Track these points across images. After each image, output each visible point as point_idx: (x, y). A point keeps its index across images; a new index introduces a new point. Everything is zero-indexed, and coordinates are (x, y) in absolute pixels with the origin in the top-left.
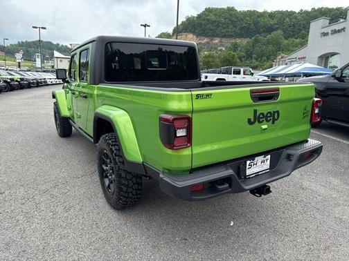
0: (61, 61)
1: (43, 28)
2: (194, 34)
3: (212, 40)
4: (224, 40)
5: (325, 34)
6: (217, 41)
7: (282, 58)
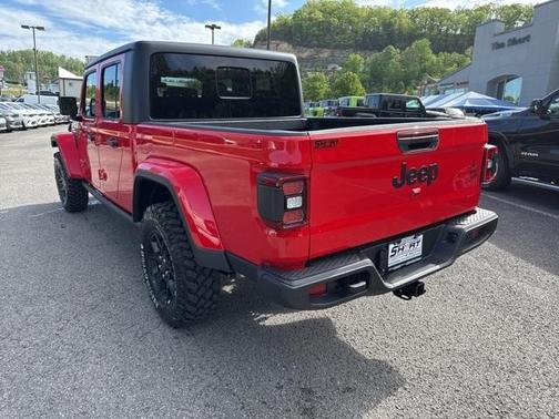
0: (70, 84)
1: (39, 28)
2: (289, 43)
3: (318, 53)
4: (337, 53)
5: (499, 46)
6: (326, 54)
7: (429, 83)
